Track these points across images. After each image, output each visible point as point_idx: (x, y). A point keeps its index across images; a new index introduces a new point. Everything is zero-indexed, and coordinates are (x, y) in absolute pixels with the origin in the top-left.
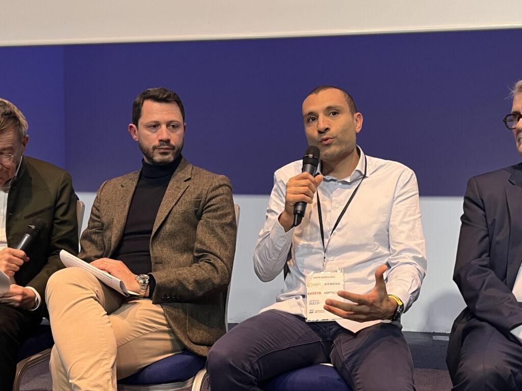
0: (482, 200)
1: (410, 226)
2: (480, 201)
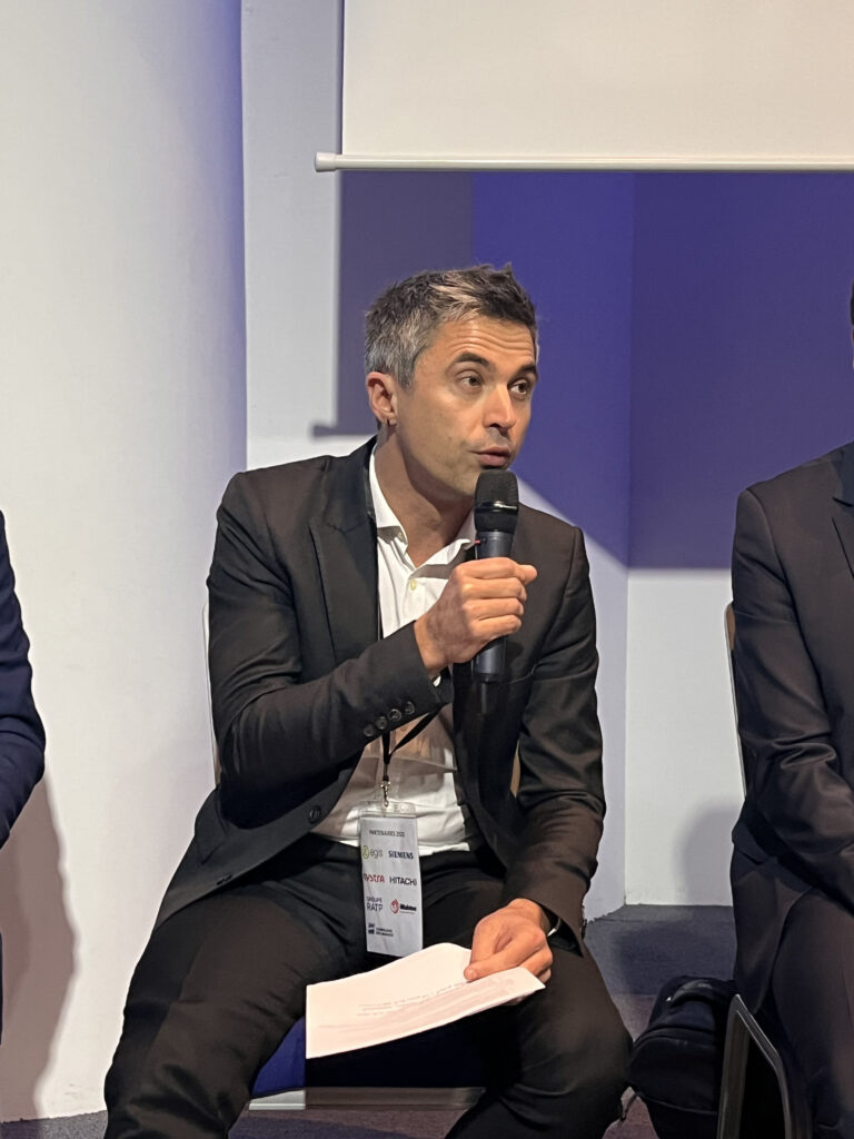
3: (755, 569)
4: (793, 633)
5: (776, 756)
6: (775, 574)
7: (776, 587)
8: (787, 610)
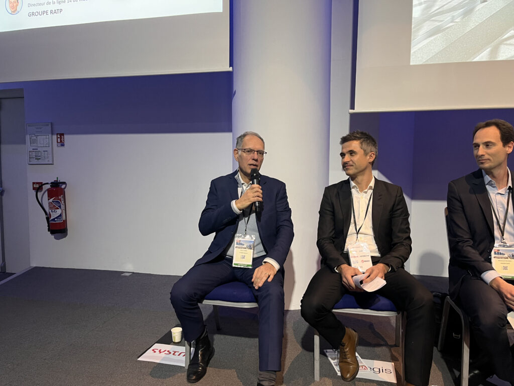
3: (454, 200)
4: (463, 215)
5: (458, 242)
6: (458, 201)
7: (458, 204)
8: (461, 209)
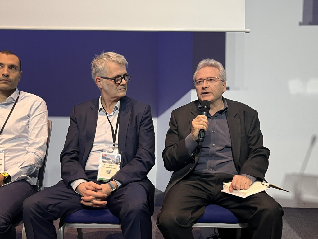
0: (76, 118)
1: (38, 130)
2: (75, 118)
